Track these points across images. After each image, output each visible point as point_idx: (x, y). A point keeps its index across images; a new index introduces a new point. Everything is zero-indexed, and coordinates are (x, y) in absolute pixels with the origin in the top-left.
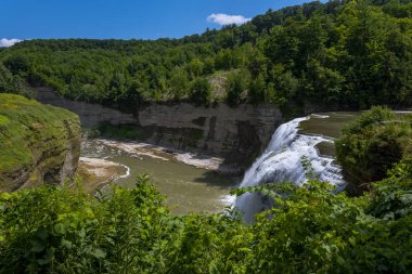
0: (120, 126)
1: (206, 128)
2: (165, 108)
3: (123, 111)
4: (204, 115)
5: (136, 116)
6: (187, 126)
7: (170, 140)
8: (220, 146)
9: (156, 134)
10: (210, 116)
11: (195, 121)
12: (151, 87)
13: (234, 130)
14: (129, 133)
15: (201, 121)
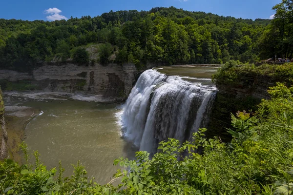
0: (18, 82)
1: (88, 79)
2: (55, 67)
3: (19, 71)
4: (85, 71)
5: (31, 74)
6: (73, 78)
7: (63, 88)
8: (99, 87)
9: (50, 85)
10: (90, 71)
11: (79, 75)
12: (41, 53)
13: (107, 79)
14: (27, 86)
15: (84, 74)
